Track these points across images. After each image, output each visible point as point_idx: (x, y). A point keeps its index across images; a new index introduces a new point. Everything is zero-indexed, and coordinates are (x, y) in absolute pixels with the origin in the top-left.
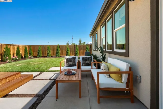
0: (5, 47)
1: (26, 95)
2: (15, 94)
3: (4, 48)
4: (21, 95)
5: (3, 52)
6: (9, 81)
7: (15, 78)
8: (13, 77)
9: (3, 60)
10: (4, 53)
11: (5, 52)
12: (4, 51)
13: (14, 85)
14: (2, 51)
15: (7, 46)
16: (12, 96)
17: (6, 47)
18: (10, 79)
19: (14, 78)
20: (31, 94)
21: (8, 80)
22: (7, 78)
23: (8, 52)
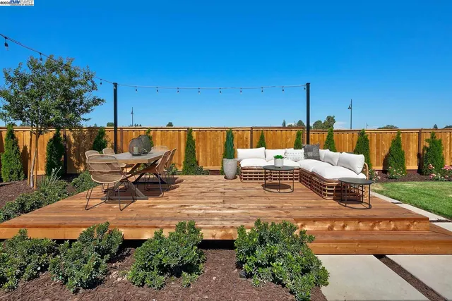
0: (428, 136)
1: (419, 282)
2: (397, 264)
3: (427, 140)
4: (409, 276)
5: (423, 151)
6: (394, 230)
7: (412, 228)
8: (408, 223)
9: (424, 170)
10: (425, 152)
11: (428, 150)
12: (425, 147)
13: (401, 242)
14: (422, 148)
15: (433, 134)
16: (391, 264)
17: (432, 137)
18: (400, 225)
19: (408, 226)
20: (432, 290)
21: (393, 226)
22: (391, 220)
23: (436, 152)
